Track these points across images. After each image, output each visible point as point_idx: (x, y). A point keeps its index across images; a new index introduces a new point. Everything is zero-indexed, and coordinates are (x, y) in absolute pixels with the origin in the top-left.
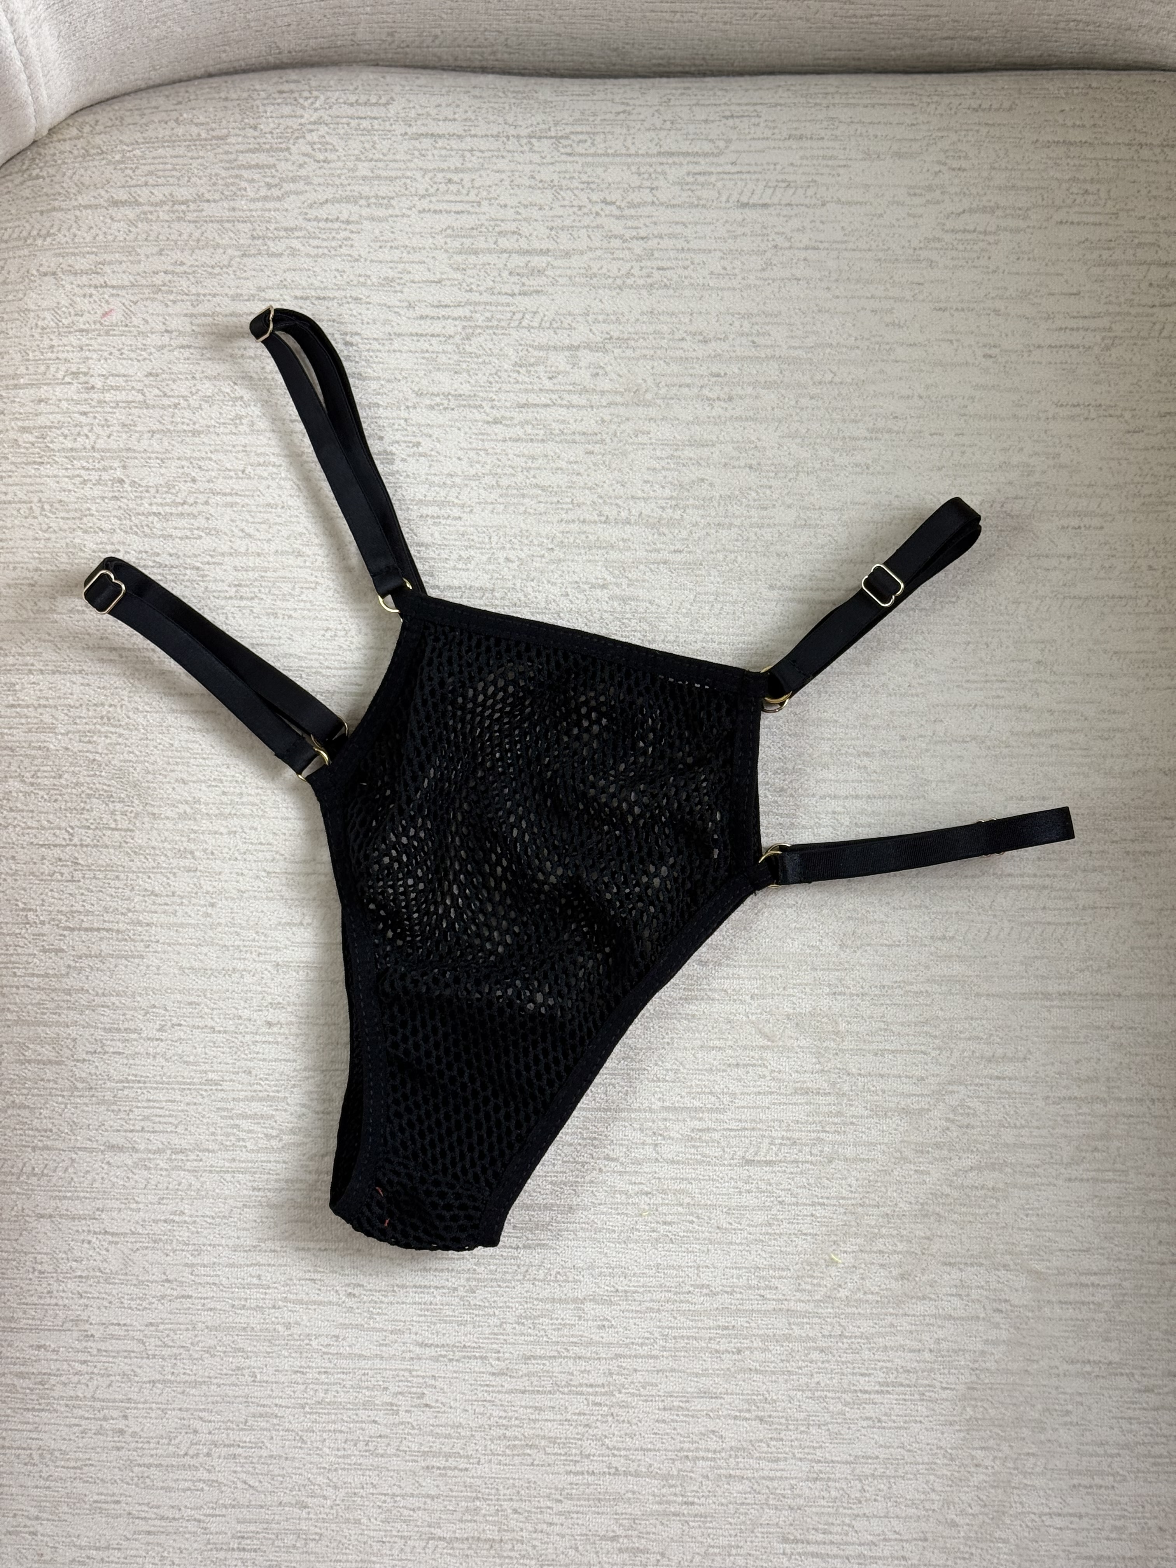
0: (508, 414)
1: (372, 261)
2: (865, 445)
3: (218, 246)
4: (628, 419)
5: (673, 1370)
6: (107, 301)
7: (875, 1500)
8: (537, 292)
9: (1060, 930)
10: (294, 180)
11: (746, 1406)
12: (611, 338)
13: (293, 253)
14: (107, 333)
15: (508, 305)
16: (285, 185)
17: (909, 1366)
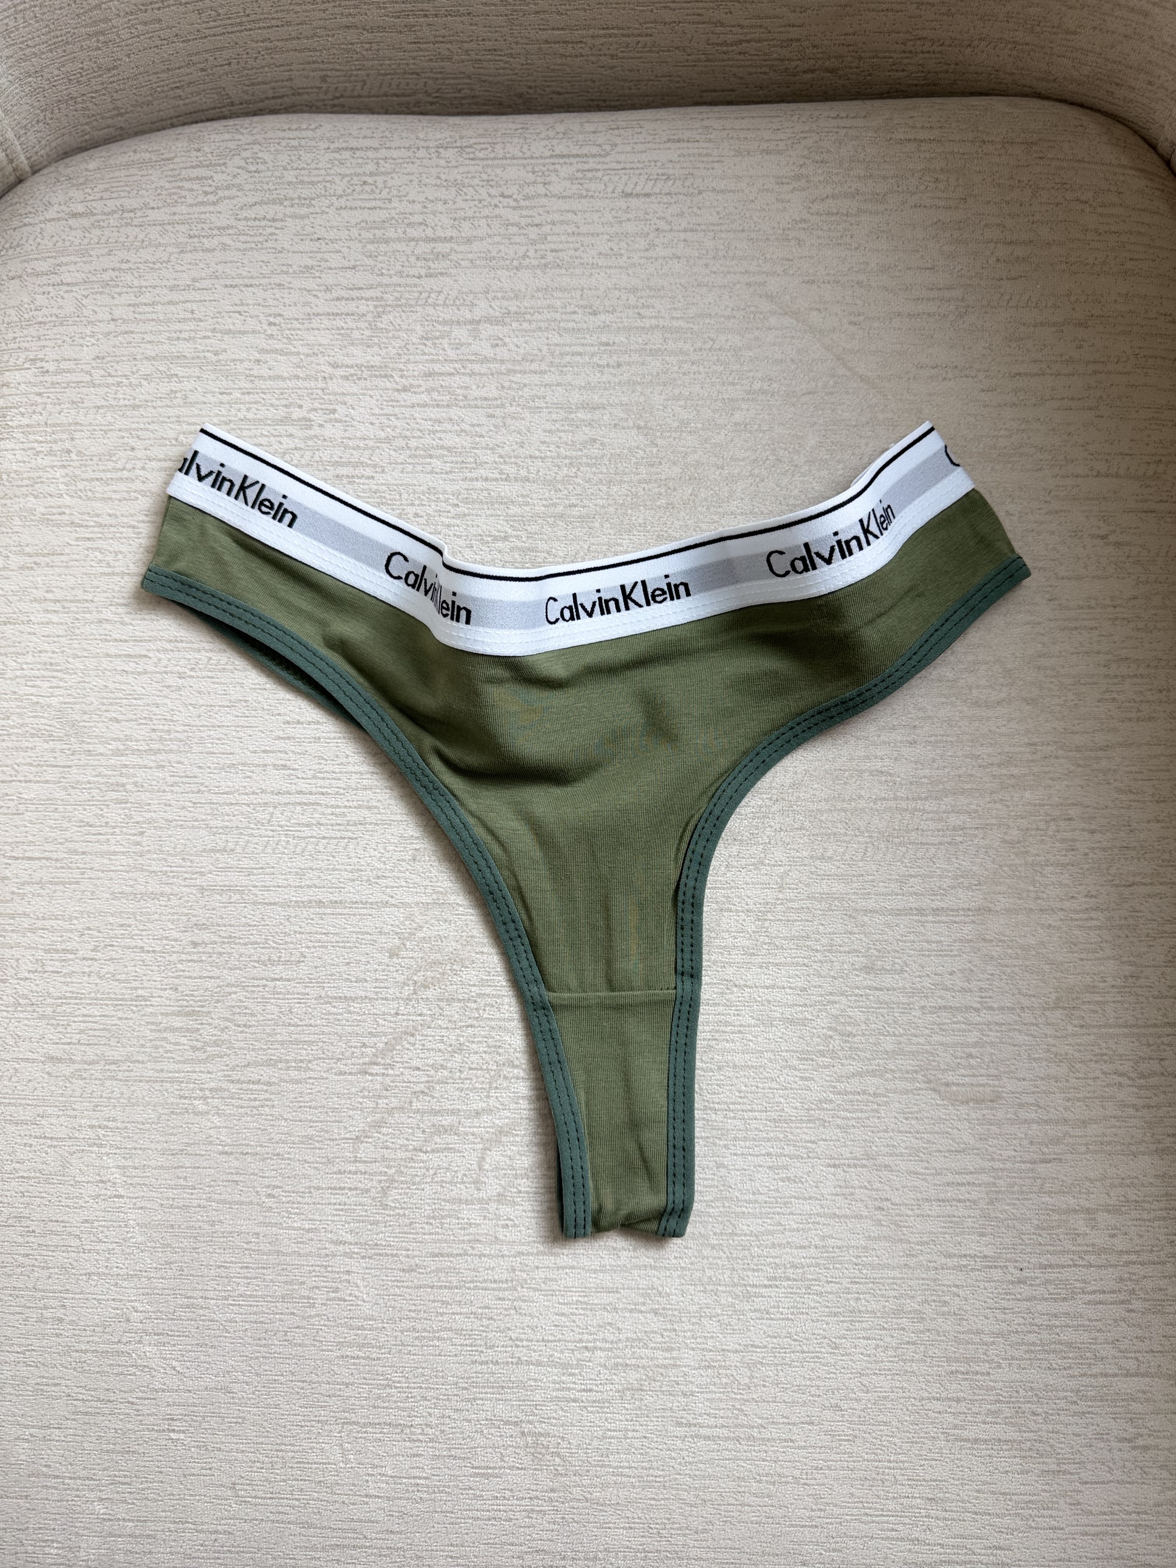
0: (415, 383)
1: (294, 252)
2: (743, 406)
3: (160, 245)
4: (525, 385)
5: (573, 1267)
6: (63, 298)
7: (764, 1386)
8: (442, 274)
9: (933, 850)
10: (228, 188)
11: (641, 1300)
12: (509, 313)
13: (225, 247)
14: (61, 324)
15: (415, 286)
16: (220, 192)
17: (796, 1261)
